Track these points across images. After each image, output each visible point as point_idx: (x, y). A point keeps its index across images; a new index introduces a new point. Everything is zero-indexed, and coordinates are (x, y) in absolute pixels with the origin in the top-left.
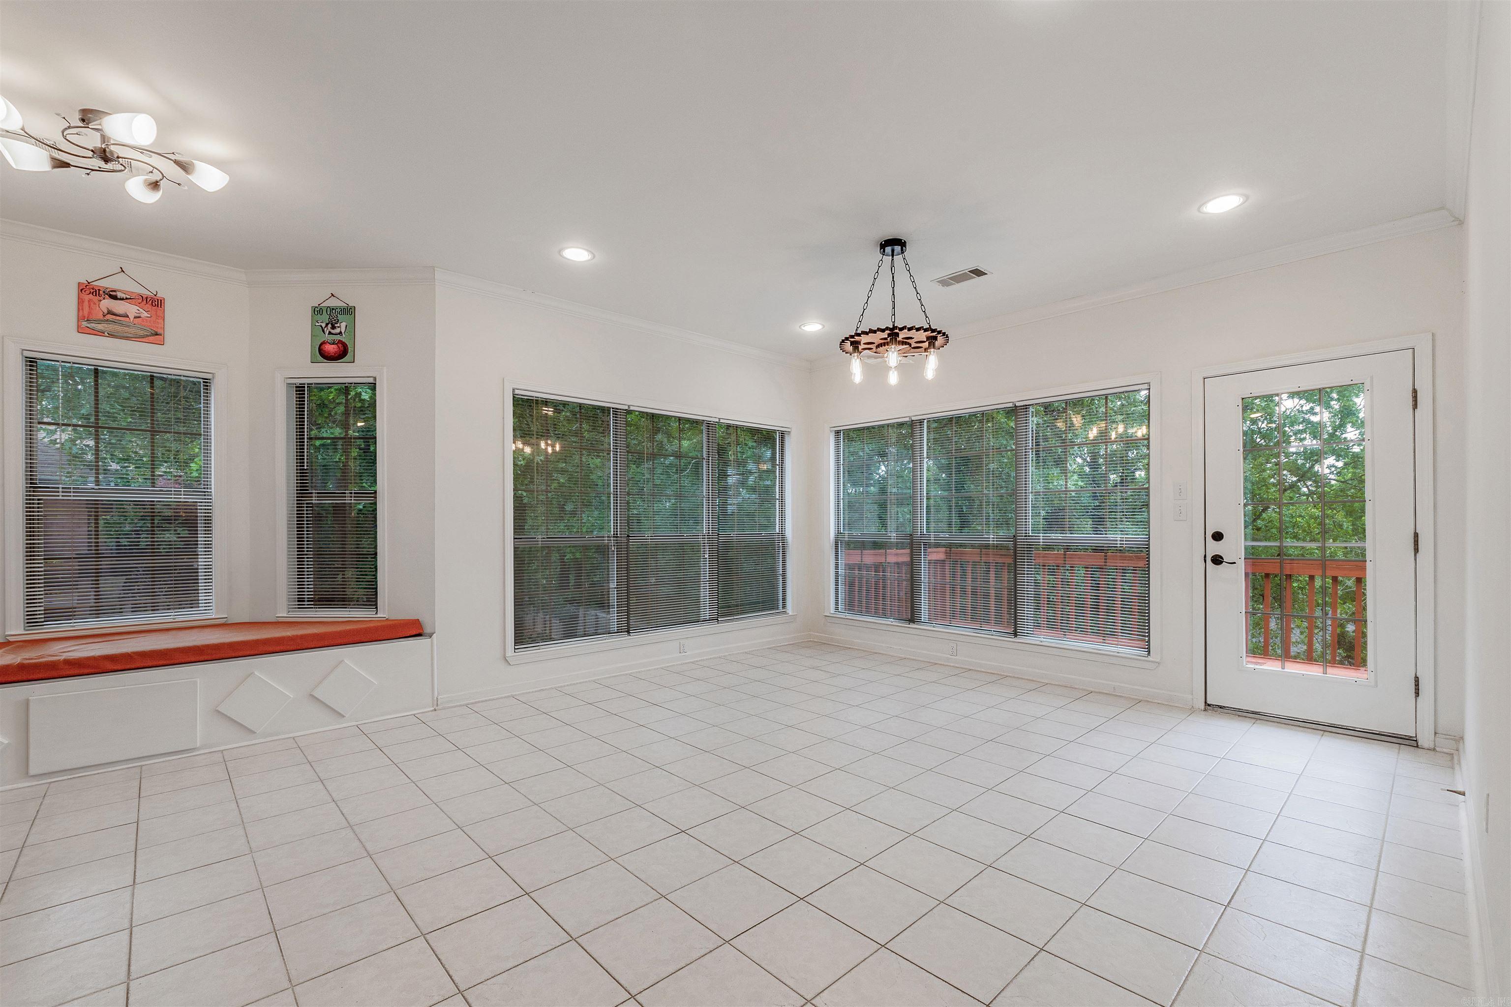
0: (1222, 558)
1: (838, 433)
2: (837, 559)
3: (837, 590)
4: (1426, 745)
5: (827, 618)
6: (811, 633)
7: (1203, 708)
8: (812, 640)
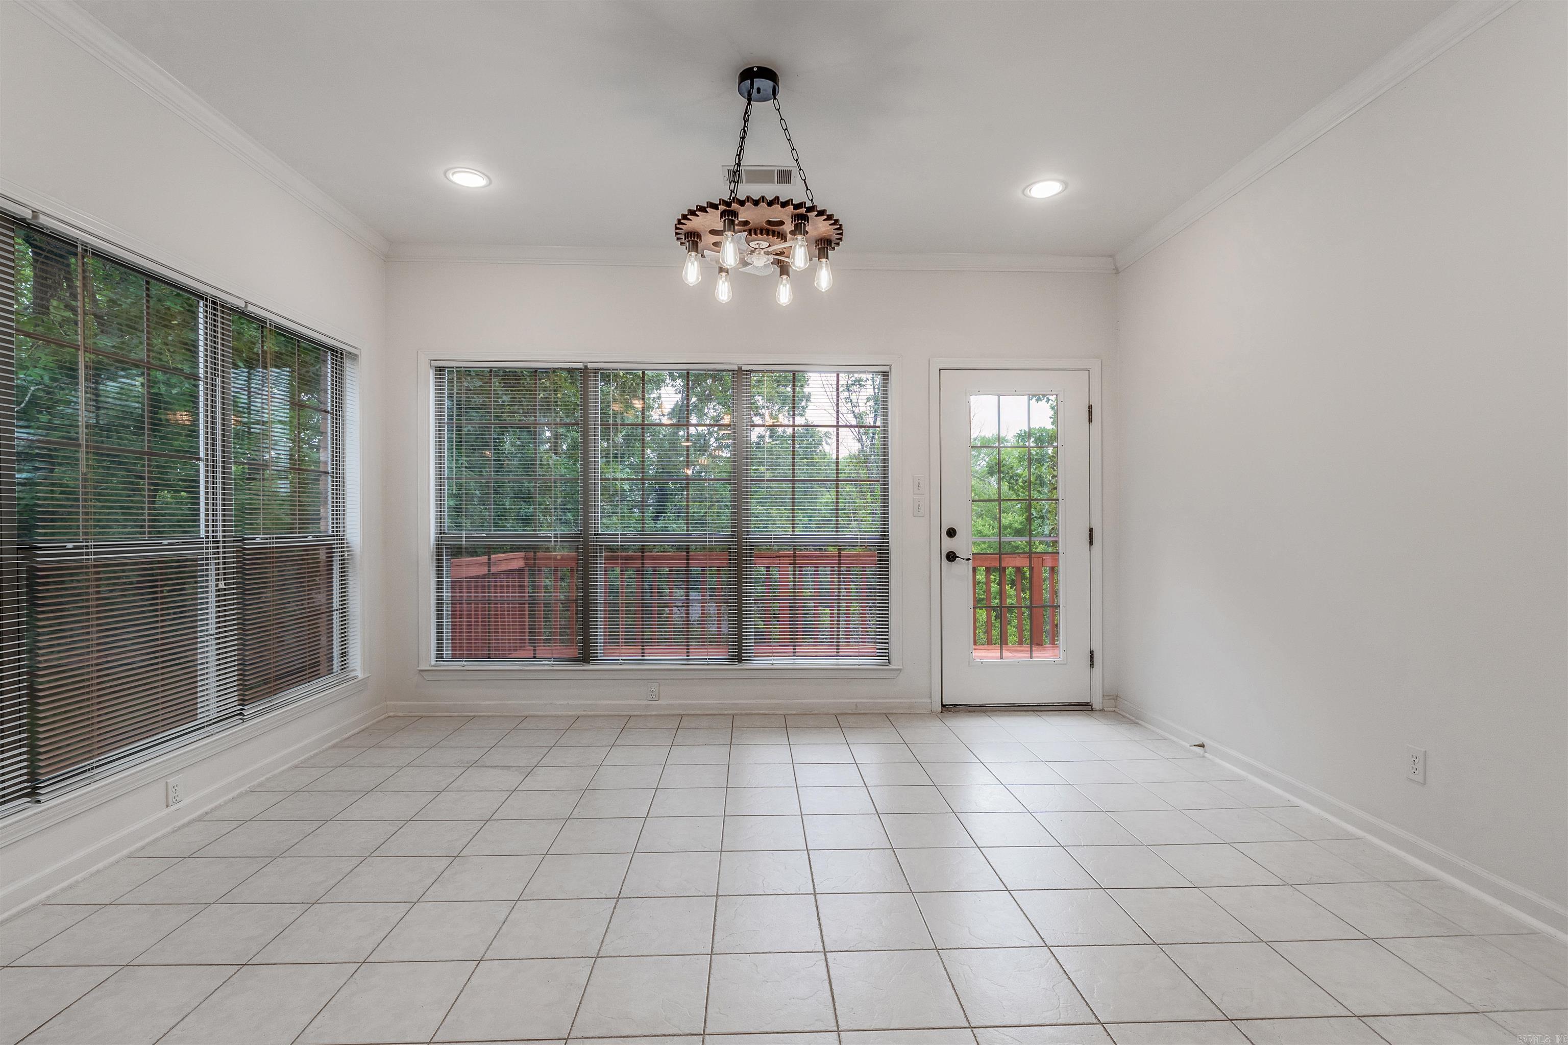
0: (955, 554)
1: (440, 370)
2: (439, 574)
3: (439, 626)
4: (1098, 708)
5: (424, 674)
6: (388, 703)
7: (940, 709)
8: (392, 714)
